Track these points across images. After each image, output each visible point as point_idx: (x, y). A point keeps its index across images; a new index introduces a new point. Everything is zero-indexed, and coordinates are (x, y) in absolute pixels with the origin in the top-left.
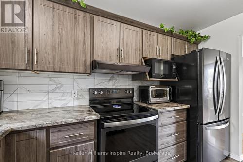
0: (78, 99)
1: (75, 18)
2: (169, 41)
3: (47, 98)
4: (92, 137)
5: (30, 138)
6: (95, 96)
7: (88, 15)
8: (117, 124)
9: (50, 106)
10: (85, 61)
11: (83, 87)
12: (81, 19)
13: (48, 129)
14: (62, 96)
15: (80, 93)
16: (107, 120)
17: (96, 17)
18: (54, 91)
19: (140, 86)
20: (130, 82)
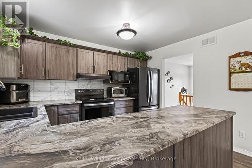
0: (68, 95)
1: (68, 51)
2: (126, 60)
3: (49, 94)
4: (78, 111)
5: (51, 110)
6: (79, 93)
7: (75, 49)
8: (92, 105)
9: (52, 99)
10: (73, 74)
11: (71, 88)
12: (71, 51)
13: (58, 106)
14: (59, 93)
15: (69, 92)
16: (86, 103)
17: (79, 49)
18: (53, 90)
19: (108, 88)
20: (102, 85)
